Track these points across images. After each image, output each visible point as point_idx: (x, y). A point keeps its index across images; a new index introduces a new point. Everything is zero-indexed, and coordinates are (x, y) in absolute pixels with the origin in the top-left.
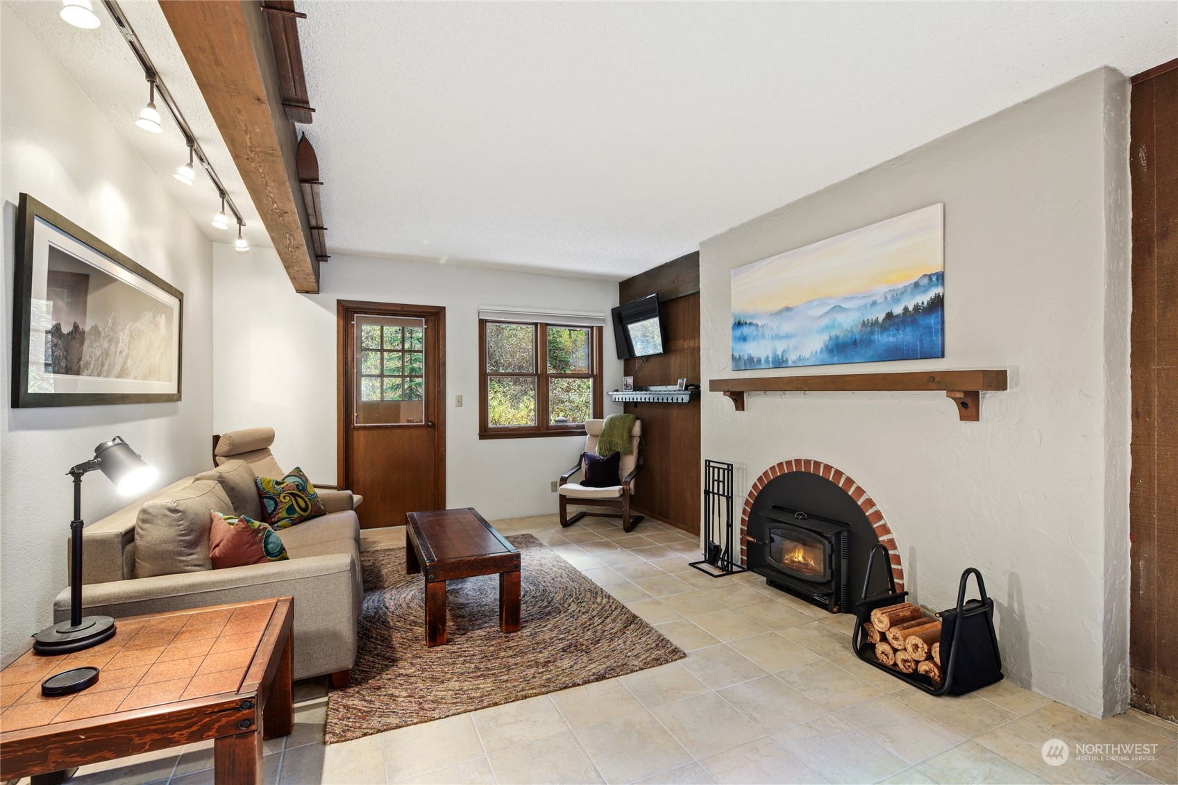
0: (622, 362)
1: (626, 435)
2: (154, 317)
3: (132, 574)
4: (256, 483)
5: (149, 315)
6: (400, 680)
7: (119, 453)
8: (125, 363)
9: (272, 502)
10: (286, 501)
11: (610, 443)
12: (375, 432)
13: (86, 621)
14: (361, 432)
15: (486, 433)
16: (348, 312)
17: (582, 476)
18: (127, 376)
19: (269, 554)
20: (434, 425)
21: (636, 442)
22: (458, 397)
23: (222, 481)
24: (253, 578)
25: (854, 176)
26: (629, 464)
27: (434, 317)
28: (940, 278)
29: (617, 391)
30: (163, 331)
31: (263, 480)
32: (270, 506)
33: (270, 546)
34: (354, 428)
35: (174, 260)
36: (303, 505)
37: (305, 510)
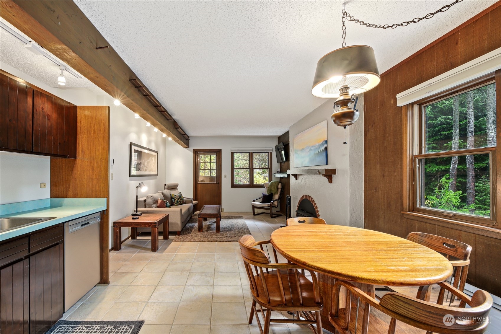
0: (279, 164)
1: (275, 188)
2: (152, 158)
3: (145, 207)
4: (171, 195)
5: (151, 158)
6: (190, 236)
7: (142, 184)
8: (146, 168)
9: (174, 200)
10: (177, 199)
11: (271, 190)
12: (203, 185)
13: (138, 212)
14: (200, 185)
15: (233, 186)
16: (196, 152)
17: (261, 200)
18: (147, 171)
19: (167, 207)
20: (218, 183)
21: (279, 190)
22: (225, 175)
23: (163, 193)
24: (163, 210)
25: (314, 110)
26: (276, 197)
27: (218, 152)
28: (326, 142)
29: (275, 173)
30: (154, 161)
31: (172, 194)
32: (173, 200)
33: (167, 205)
34: (198, 183)
35: (157, 145)
36: (180, 201)
37: (181, 202)
